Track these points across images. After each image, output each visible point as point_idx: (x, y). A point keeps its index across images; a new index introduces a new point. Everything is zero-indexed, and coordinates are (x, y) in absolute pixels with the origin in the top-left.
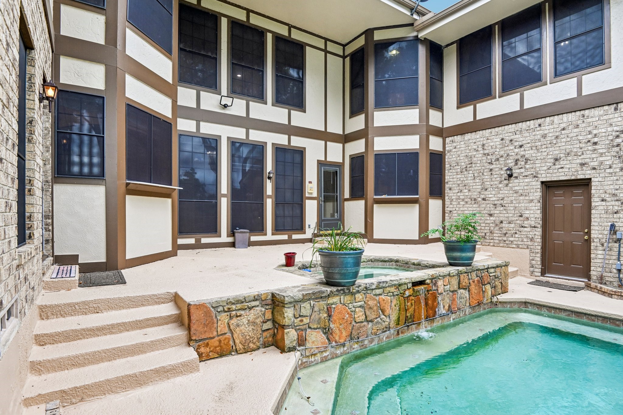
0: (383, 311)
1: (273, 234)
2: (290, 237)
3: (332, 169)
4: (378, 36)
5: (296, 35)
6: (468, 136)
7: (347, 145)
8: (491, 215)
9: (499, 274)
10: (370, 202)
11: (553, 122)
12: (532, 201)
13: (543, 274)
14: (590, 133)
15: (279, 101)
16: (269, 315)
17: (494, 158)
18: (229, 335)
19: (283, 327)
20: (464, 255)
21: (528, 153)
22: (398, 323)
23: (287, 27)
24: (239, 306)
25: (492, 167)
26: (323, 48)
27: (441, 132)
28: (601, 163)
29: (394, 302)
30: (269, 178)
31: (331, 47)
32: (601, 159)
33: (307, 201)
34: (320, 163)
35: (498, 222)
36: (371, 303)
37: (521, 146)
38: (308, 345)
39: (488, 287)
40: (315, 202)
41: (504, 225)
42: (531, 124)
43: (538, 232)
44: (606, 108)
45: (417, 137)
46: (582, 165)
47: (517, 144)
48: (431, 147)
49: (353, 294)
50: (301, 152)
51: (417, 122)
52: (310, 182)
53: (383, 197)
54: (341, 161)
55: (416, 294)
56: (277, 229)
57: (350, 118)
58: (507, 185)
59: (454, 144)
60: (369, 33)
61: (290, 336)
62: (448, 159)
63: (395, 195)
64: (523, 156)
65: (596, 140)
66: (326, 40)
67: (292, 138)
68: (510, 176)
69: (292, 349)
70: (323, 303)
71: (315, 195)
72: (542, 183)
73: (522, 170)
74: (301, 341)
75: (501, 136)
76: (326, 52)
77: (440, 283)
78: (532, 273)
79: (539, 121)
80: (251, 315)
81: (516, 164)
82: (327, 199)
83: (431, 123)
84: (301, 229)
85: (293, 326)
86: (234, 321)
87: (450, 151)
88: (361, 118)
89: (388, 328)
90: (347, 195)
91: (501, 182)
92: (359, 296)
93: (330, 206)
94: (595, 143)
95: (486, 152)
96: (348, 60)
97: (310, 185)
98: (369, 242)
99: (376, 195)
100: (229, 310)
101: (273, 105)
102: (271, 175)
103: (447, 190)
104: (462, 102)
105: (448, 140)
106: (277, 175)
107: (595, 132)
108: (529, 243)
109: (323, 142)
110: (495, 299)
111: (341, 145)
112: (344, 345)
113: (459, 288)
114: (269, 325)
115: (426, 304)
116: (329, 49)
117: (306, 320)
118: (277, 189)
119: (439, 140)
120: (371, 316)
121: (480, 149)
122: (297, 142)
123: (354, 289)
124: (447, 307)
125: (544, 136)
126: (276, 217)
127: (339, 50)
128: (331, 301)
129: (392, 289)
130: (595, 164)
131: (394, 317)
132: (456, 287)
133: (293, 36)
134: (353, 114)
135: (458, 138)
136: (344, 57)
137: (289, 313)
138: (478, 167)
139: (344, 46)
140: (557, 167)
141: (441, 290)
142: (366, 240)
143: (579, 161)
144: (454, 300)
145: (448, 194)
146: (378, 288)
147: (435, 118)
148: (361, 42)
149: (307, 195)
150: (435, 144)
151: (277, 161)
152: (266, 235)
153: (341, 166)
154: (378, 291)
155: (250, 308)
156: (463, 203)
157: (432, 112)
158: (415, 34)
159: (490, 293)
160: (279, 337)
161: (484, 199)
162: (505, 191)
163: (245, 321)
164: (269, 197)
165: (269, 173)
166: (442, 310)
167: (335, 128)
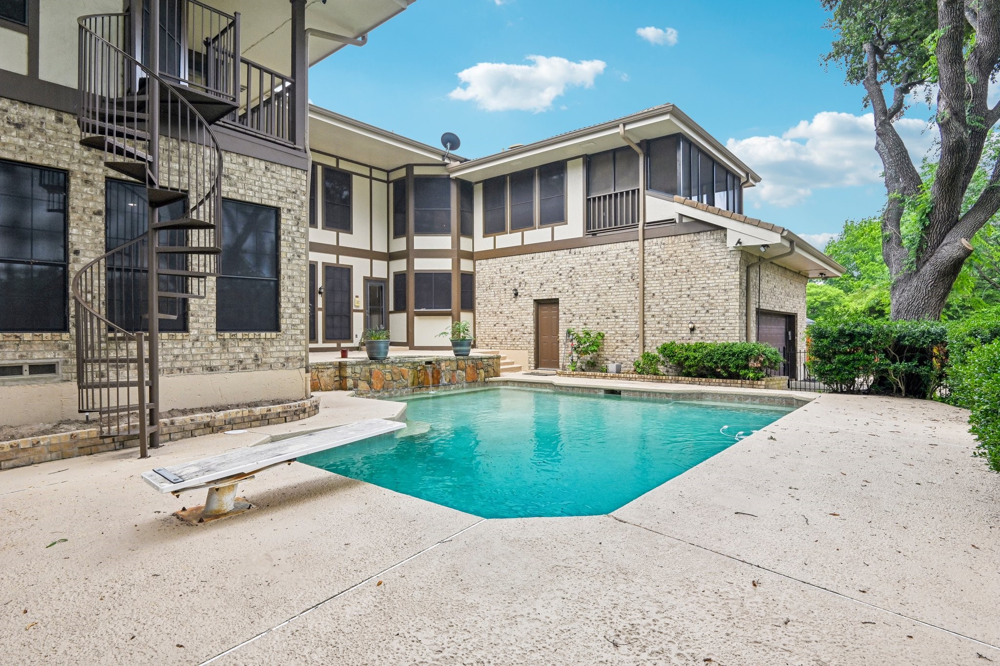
0: (403, 377)
1: (324, 342)
2: (339, 345)
3: (377, 285)
4: (417, 171)
5: (344, 166)
6: (490, 261)
7: (392, 263)
8: (505, 325)
9: (491, 363)
10: (411, 314)
11: (539, 258)
12: (528, 314)
13: (536, 367)
14: (558, 267)
15: (329, 224)
16: (337, 373)
17: (507, 280)
18: (317, 381)
19: (346, 377)
20: (462, 348)
21: (527, 278)
22: (413, 384)
23: (335, 159)
24: (322, 367)
25: (506, 287)
26: (369, 175)
27: (471, 256)
28: (563, 288)
29: (410, 372)
30: (320, 293)
31: (376, 174)
32: (563, 285)
33: (354, 313)
34: (366, 279)
35: (509, 330)
36: (395, 371)
37: (523, 273)
38: (359, 388)
39: (482, 371)
40: (362, 314)
41: (513, 333)
42: (529, 256)
43: (532, 337)
44: (565, 251)
45: (450, 260)
46: (555, 289)
47: (520, 270)
48: (462, 269)
49: (384, 364)
50: (348, 271)
51: (450, 248)
52: (357, 297)
53: (422, 310)
54: (386, 277)
55: (424, 368)
56: (327, 339)
57: (394, 238)
58: (515, 302)
59: (482, 267)
60: (409, 167)
61: (350, 383)
62: (478, 278)
63: (432, 308)
64: (524, 280)
65: (561, 272)
66: (371, 168)
67: (341, 257)
68: (516, 295)
69: (350, 389)
70: (367, 368)
71: (362, 308)
72: (535, 300)
73: (523, 291)
74: (356, 386)
75: (511, 264)
76: (371, 178)
77: (443, 364)
78: (530, 367)
79: (533, 255)
80: (329, 372)
81: (520, 286)
82: (372, 312)
83: (462, 248)
84: (349, 338)
85: (352, 378)
86: (320, 374)
87: (478, 272)
88: (403, 240)
89: (406, 387)
90: (391, 308)
91: (511, 300)
92: (388, 366)
93: (376, 318)
94: (560, 275)
95: (502, 275)
96: (391, 185)
97: (357, 299)
98: (410, 349)
99: (416, 308)
100: (318, 368)
101: (323, 228)
102: (322, 291)
103: (477, 305)
104: (487, 233)
105: (477, 262)
106: (326, 290)
107: (560, 267)
108: (528, 346)
109: (369, 260)
110: (487, 379)
111: (386, 262)
112: (379, 392)
113: (458, 369)
114: (337, 379)
115: (433, 376)
116: (374, 175)
117: (358, 375)
118: (326, 302)
119: (470, 262)
120: (396, 378)
121: (498, 272)
122: (345, 260)
123: (385, 362)
124: (448, 380)
125: (535, 267)
126: (326, 327)
127: (384, 176)
128: (371, 367)
129: (409, 365)
130: (560, 289)
131: (410, 381)
132: (455, 368)
133: (341, 166)
134: (397, 235)
135: (484, 262)
136: (388, 182)
137: (349, 371)
138: (496, 286)
139: (388, 172)
140: (542, 289)
141: (443, 368)
142: (408, 348)
143: (553, 286)
144: (453, 376)
145: (478, 308)
146: (400, 362)
147: (465, 244)
148: (402, 173)
149: (354, 308)
150: (466, 265)
151: (326, 278)
152: (317, 342)
153: (386, 281)
154: (400, 365)
155: (328, 368)
156: (487, 315)
157: (462, 239)
158: (447, 173)
159: (483, 375)
160: (343, 384)
161: (501, 313)
162: (514, 307)
163: (325, 374)
164: (320, 309)
165: (320, 289)
166: (444, 381)
167: (380, 246)
